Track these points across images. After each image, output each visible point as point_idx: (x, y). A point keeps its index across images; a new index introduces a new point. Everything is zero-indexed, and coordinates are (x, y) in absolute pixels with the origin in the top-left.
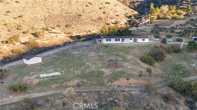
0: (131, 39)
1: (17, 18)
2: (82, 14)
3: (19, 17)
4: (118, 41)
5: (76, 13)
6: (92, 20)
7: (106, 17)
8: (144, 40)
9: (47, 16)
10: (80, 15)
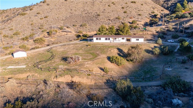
0: (124, 39)
1: (43, 18)
2: (101, 14)
3: (45, 18)
4: (108, 40)
5: (96, 13)
6: (109, 20)
7: (126, 17)
8: (138, 40)
9: (68, 16)
10: (99, 15)
